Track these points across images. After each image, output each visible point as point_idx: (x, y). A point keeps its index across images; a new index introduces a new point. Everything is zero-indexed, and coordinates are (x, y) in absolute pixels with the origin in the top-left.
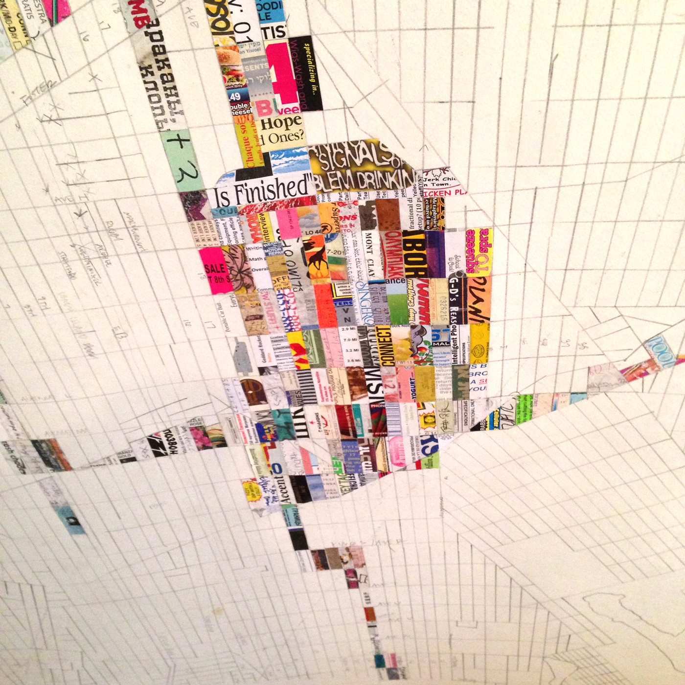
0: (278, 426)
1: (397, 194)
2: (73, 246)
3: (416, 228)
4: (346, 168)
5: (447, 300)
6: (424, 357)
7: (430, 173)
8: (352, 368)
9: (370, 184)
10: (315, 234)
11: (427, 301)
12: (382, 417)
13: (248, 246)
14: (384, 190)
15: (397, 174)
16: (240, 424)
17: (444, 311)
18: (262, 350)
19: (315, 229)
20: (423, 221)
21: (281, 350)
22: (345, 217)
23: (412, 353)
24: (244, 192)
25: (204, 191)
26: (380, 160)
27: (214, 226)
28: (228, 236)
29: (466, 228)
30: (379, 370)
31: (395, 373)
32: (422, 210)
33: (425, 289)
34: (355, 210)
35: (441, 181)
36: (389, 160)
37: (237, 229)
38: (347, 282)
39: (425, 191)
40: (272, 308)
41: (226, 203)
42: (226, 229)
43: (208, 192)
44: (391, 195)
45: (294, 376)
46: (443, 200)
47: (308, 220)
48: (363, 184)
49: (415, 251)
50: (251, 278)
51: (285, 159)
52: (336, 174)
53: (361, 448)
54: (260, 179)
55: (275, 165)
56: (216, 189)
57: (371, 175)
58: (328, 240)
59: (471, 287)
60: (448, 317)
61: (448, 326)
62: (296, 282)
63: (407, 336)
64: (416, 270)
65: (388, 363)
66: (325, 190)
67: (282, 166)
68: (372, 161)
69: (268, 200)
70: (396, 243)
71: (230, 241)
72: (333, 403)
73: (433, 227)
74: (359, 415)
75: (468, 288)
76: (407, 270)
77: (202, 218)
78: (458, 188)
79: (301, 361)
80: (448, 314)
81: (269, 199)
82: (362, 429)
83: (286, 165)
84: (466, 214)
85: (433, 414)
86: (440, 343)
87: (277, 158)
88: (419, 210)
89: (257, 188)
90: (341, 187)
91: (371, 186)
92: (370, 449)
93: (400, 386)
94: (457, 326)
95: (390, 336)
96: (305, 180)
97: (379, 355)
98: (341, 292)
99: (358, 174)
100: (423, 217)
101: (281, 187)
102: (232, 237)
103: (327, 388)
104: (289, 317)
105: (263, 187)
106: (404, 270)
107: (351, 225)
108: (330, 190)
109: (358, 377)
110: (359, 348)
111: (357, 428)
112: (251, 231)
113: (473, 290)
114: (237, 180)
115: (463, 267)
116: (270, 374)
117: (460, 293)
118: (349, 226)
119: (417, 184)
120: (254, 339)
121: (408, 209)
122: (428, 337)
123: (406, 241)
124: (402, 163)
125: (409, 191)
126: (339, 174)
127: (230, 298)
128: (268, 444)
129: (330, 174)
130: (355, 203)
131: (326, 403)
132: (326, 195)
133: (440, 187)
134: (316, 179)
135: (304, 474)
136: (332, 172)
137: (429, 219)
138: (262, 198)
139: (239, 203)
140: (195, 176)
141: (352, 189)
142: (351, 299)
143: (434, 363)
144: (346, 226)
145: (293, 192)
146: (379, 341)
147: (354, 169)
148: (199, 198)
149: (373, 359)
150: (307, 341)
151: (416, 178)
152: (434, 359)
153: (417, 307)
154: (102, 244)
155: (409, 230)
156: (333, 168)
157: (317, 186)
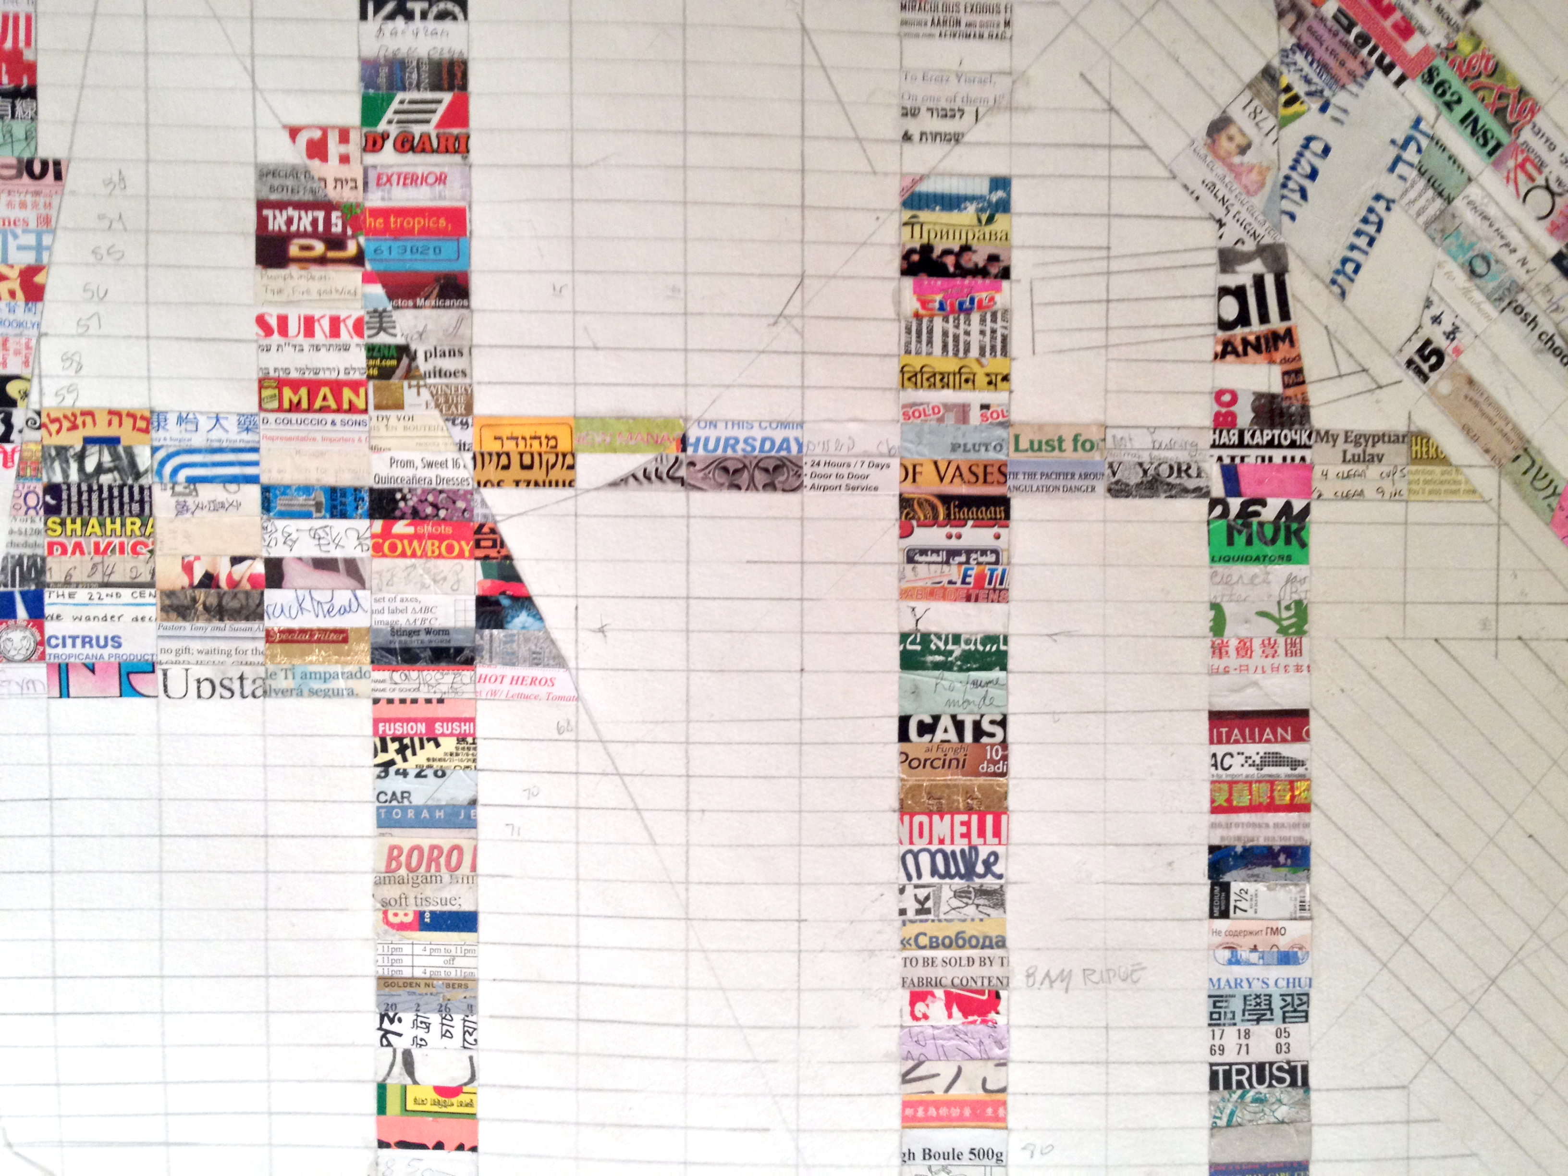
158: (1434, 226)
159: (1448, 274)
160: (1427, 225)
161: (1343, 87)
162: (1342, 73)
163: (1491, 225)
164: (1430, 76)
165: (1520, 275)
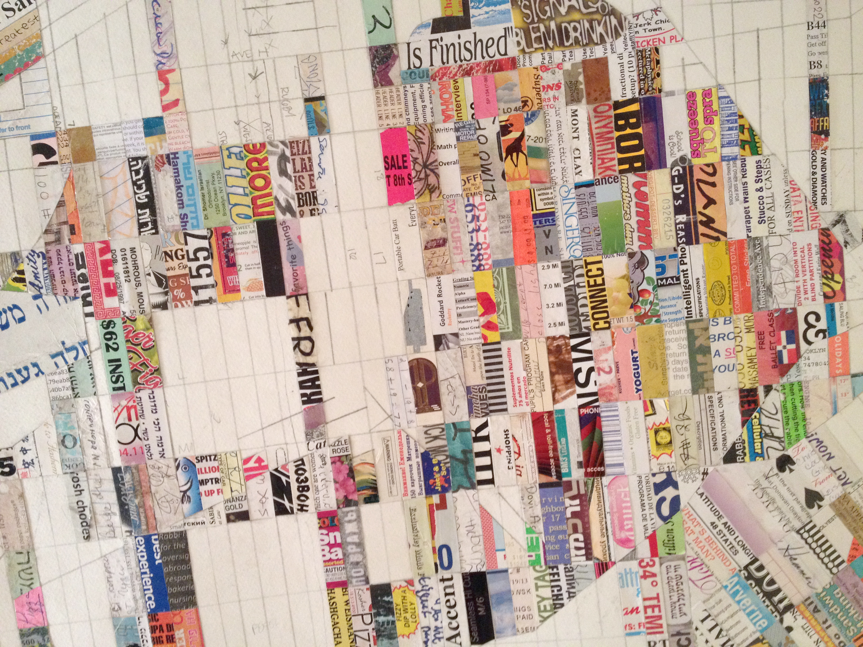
0: (452, 457)
1: (606, 50)
2: (237, 123)
3: (629, 96)
4: (551, 18)
5: (671, 204)
6: (648, 307)
7: (641, 17)
8: (554, 338)
9: (576, 38)
10: (513, 113)
11: (646, 208)
12: (596, 434)
13: (437, 126)
14: (592, 46)
15: (605, 22)
16: (401, 452)
17: (668, 222)
18: (441, 302)
19: (513, 106)
20: (636, 84)
21: (466, 304)
22: (549, 86)
23: (632, 301)
24: (439, 48)
25: (396, 45)
26: (587, 7)
27: (402, 96)
28: (416, 110)
29: (685, 90)
30: (588, 341)
31: (610, 344)
32: (635, 68)
33: (643, 189)
34: (559, 77)
35: (653, 26)
36: (595, 6)
37: (427, 102)
38: (548, 185)
39: (636, 40)
40: (458, 227)
41: (417, 63)
42: (414, 100)
43: (400, 47)
44: (599, 52)
45: (479, 355)
46: (657, 50)
47: (506, 92)
48: (568, 38)
49: (629, 131)
50: (437, 176)
51: (486, 9)
52: (538, 27)
53: (568, 502)
54: (456, 33)
55: (474, 16)
56: (409, 44)
57: (578, 25)
58: (528, 120)
59: (699, 181)
60: (674, 233)
61: (675, 250)
62: (488, 186)
63: (624, 271)
64: (631, 161)
65: (602, 324)
66: (527, 50)
67: (481, 17)
68: (578, 8)
69: (464, 62)
70: (607, 121)
71: (417, 119)
72: (528, 410)
73: (648, 90)
74: (564, 433)
75: (695, 182)
76: (621, 162)
77: (389, 83)
78: (673, 33)
79: (490, 326)
80: (673, 228)
81: (465, 60)
82: (569, 461)
83: (486, 16)
84: (684, 70)
85: (667, 425)
86: (667, 279)
87: (477, 8)
88: (631, 69)
89: (453, 44)
90: (543, 45)
91: (577, 41)
92: (581, 505)
93: (618, 371)
94: (687, 247)
95: (602, 274)
96: (505, 36)
97: (588, 310)
98: (542, 203)
99: (563, 25)
100: (636, 78)
101: (479, 45)
102: (420, 113)
103: (522, 379)
104: (478, 244)
105: (459, 44)
106: (616, 162)
107: (555, 98)
108: (532, 50)
109: (562, 357)
110: (563, 299)
111: (561, 459)
112: (442, 104)
113: (702, 185)
114: (433, 32)
115: (686, 150)
116: (448, 348)
117: (685, 191)
118: (552, 99)
119: (628, 34)
120: (433, 281)
121: (618, 68)
122: (651, 271)
123: (618, 117)
124: (610, 8)
125: (619, 43)
126: (542, 29)
127: (408, 211)
128: (436, 499)
129: (533, 28)
130: (559, 66)
131: (519, 410)
132: (527, 56)
133: (653, 33)
134: (517, 35)
135: (484, 569)
136: (535, 25)
137: (644, 80)
138: (457, 58)
139: (432, 65)
140: (387, 24)
141: (556, 49)
142: (553, 214)
143: (663, 318)
144: (549, 99)
145: (492, 51)
146: (589, 286)
147: (559, 20)
148: (390, 54)
149: (582, 318)
150: (498, 288)
151: (626, 25)
152: (661, 311)
153: (634, 220)
154: (270, 122)
155: (621, 99)
156: (536, 19)
157: (519, 43)
158: (57, 402)
159: (47, 434)
160: (55, 399)
161: (55, 294)
162: (60, 287)
163: (91, 426)
164: (108, 325)
165: (90, 463)
